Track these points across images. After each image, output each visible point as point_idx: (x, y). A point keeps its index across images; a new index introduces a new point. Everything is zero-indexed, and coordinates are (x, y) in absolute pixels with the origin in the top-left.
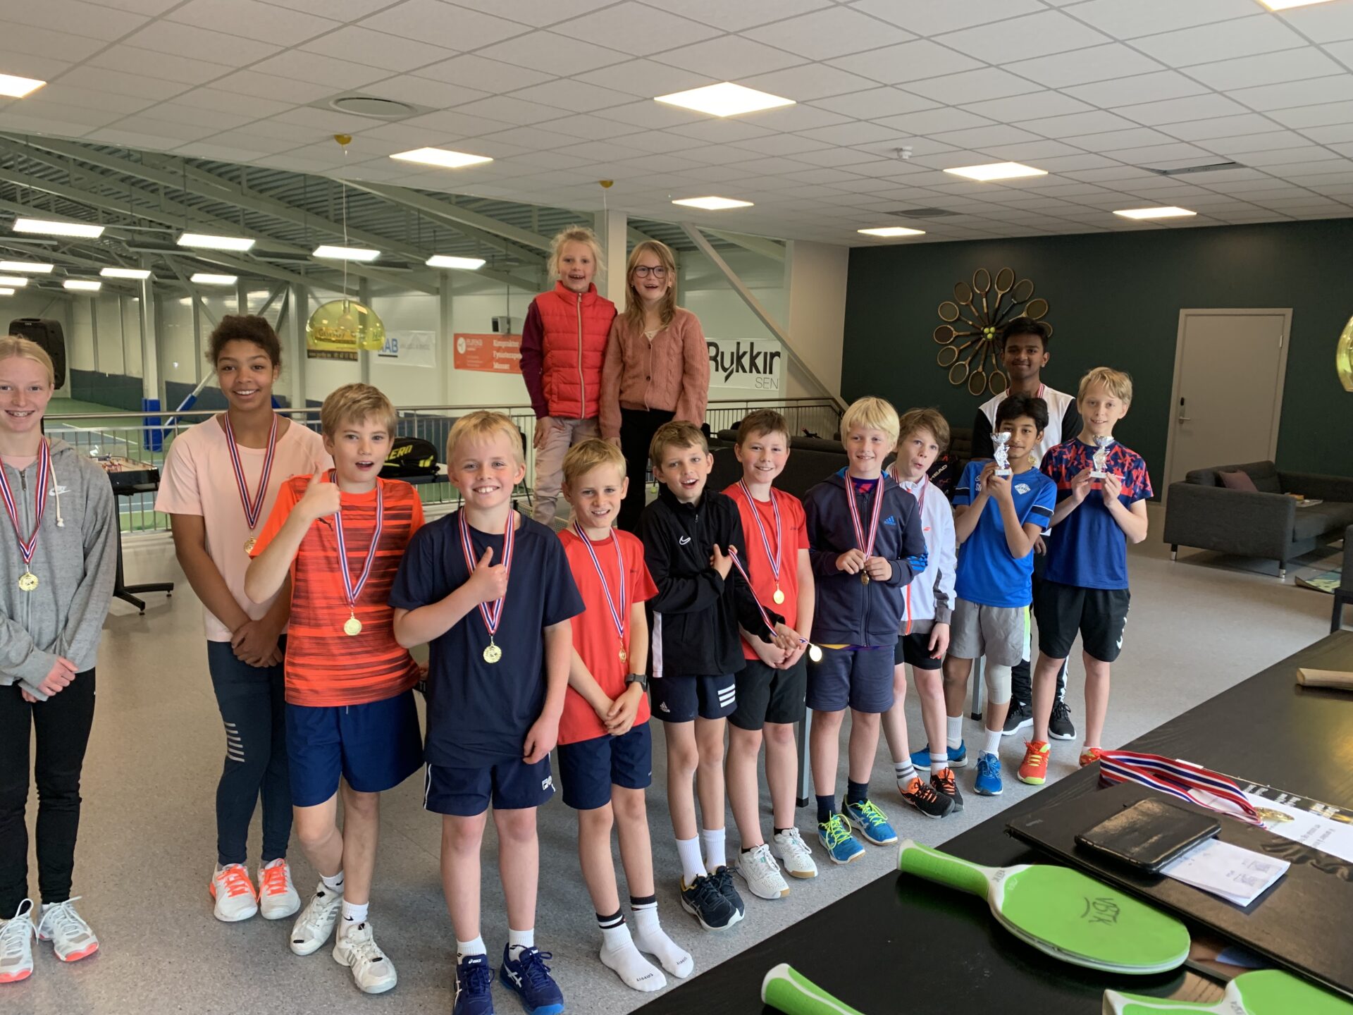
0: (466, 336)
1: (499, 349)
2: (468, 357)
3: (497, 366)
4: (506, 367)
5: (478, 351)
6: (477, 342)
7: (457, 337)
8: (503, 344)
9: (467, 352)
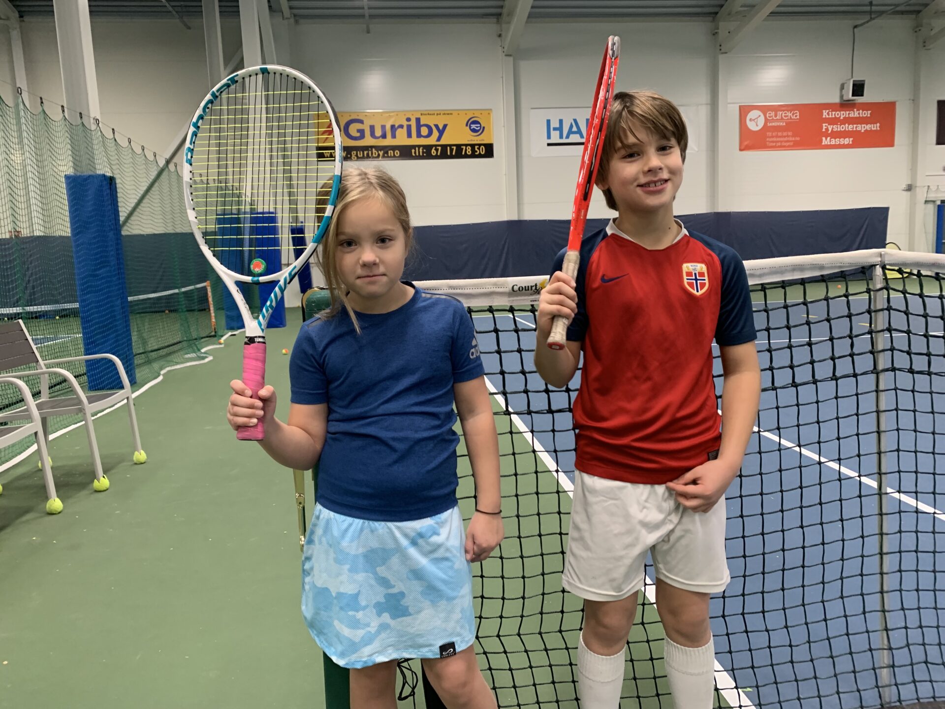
0: (764, 109)
1: (834, 121)
2: (769, 134)
3: (825, 141)
4: (847, 141)
5: (790, 126)
6: (789, 114)
7: (744, 111)
8: (842, 114)
9: (765, 128)
